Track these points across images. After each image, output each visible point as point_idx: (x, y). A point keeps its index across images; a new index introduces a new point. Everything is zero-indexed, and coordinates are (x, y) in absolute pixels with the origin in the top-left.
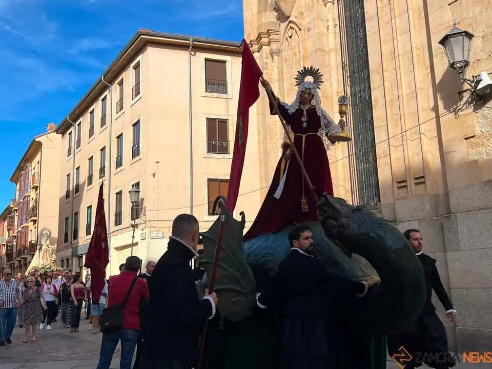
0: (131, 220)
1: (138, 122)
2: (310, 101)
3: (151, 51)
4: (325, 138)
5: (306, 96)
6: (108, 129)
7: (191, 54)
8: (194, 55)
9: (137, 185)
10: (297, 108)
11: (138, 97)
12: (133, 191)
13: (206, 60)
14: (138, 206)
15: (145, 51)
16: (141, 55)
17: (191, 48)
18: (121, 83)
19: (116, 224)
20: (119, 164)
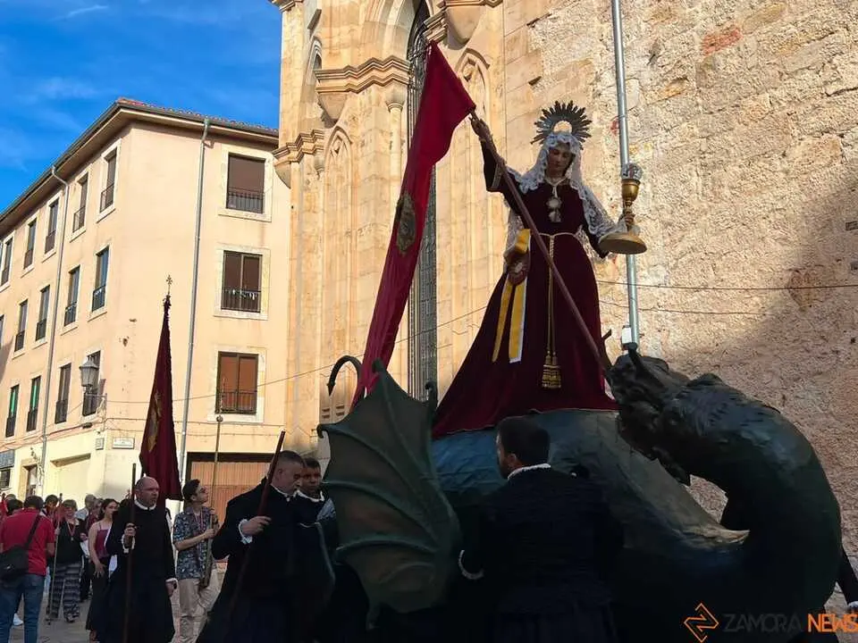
0: (81, 416)
1: (107, 250)
2: (565, 172)
3: (136, 135)
4: (587, 246)
5: (559, 159)
6: (57, 257)
7: (205, 145)
8: (211, 147)
9: (96, 357)
10: (540, 181)
11: (110, 209)
12: (87, 368)
13: (231, 155)
14: (94, 392)
15: (126, 134)
16: (120, 139)
17: (205, 134)
18: (84, 182)
19: (57, 421)
20: (70, 317)
